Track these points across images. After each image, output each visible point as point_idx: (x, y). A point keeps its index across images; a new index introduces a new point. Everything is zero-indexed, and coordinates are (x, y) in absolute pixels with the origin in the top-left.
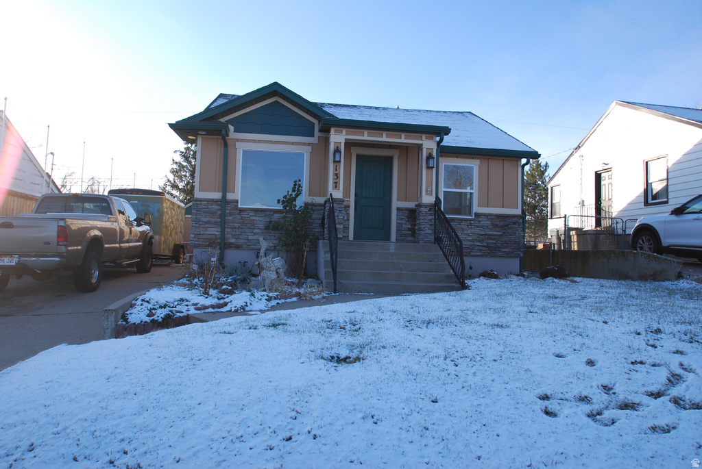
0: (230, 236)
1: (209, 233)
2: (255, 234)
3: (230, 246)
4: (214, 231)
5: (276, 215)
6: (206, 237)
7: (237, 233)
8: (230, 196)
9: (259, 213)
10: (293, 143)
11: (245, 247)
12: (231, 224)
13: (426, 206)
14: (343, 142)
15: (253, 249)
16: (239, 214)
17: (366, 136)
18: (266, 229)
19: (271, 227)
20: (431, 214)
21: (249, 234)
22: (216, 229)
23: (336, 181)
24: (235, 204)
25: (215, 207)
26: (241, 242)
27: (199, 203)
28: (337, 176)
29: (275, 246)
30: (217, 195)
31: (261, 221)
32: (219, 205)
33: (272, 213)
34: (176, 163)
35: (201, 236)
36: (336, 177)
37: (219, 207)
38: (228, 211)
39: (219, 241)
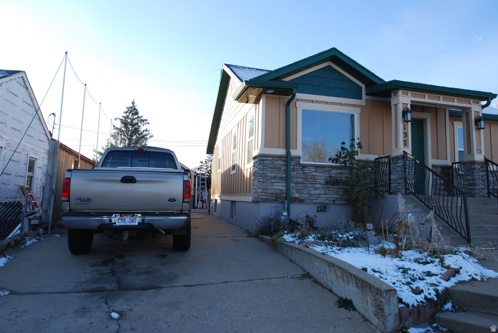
0: (294, 191)
1: (276, 188)
2: (316, 189)
3: (294, 200)
4: (280, 186)
5: (334, 171)
6: (272, 191)
7: (301, 188)
8: (293, 153)
9: (319, 168)
10: (345, 105)
11: (307, 201)
12: (295, 179)
13: (479, 163)
14: (409, 103)
15: (315, 203)
16: (302, 169)
17: (427, 99)
18: (326, 184)
19: (331, 182)
20: (482, 171)
21: (310, 189)
22: (282, 184)
23: (405, 139)
24: (298, 160)
25: (280, 163)
26: (304, 196)
27: (266, 158)
28: (406, 134)
29: (334, 201)
30: (282, 152)
31: (321, 177)
32: (283, 161)
33: (331, 169)
34: (117, 128)
35: (268, 191)
36: (405, 136)
37: (283, 163)
38: (292, 167)
39: (284, 195)
